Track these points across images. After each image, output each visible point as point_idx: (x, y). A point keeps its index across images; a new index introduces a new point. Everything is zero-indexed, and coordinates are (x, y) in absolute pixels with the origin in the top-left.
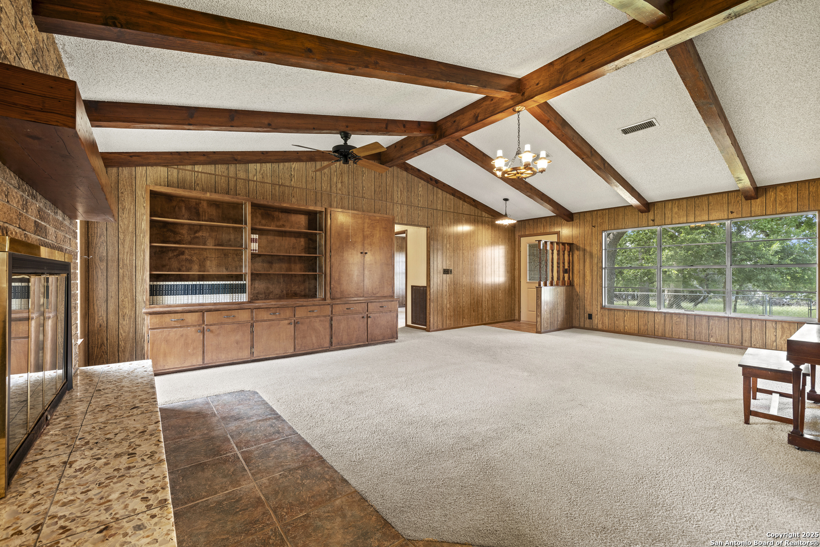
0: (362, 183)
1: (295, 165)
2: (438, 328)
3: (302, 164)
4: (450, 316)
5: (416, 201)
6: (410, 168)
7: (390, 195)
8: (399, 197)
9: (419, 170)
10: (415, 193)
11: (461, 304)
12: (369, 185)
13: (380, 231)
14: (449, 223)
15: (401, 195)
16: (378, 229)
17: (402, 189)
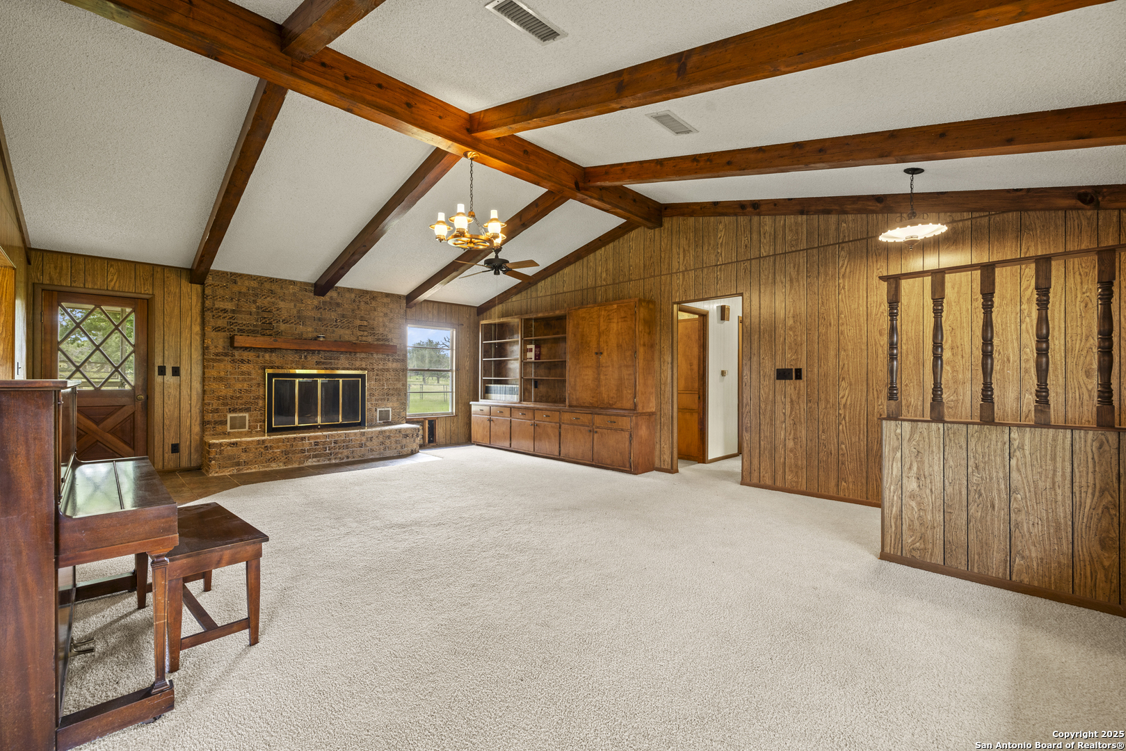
0: (629, 262)
1: (567, 270)
2: (762, 483)
3: (572, 267)
4: (796, 466)
5: (713, 257)
6: (699, 207)
7: (666, 263)
8: (681, 262)
9: (716, 204)
10: (709, 244)
11: (833, 448)
12: (637, 261)
13: (618, 322)
14: (794, 275)
15: (684, 257)
16: (615, 320)
17: (686, 248)
